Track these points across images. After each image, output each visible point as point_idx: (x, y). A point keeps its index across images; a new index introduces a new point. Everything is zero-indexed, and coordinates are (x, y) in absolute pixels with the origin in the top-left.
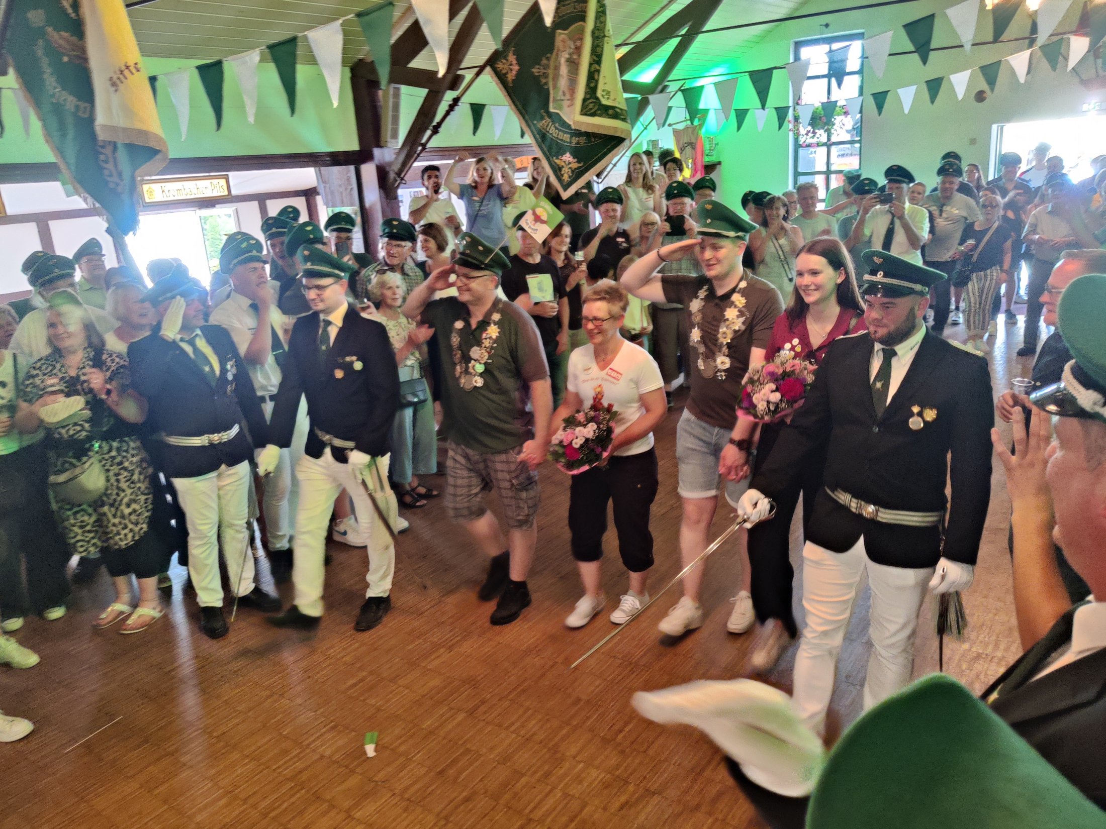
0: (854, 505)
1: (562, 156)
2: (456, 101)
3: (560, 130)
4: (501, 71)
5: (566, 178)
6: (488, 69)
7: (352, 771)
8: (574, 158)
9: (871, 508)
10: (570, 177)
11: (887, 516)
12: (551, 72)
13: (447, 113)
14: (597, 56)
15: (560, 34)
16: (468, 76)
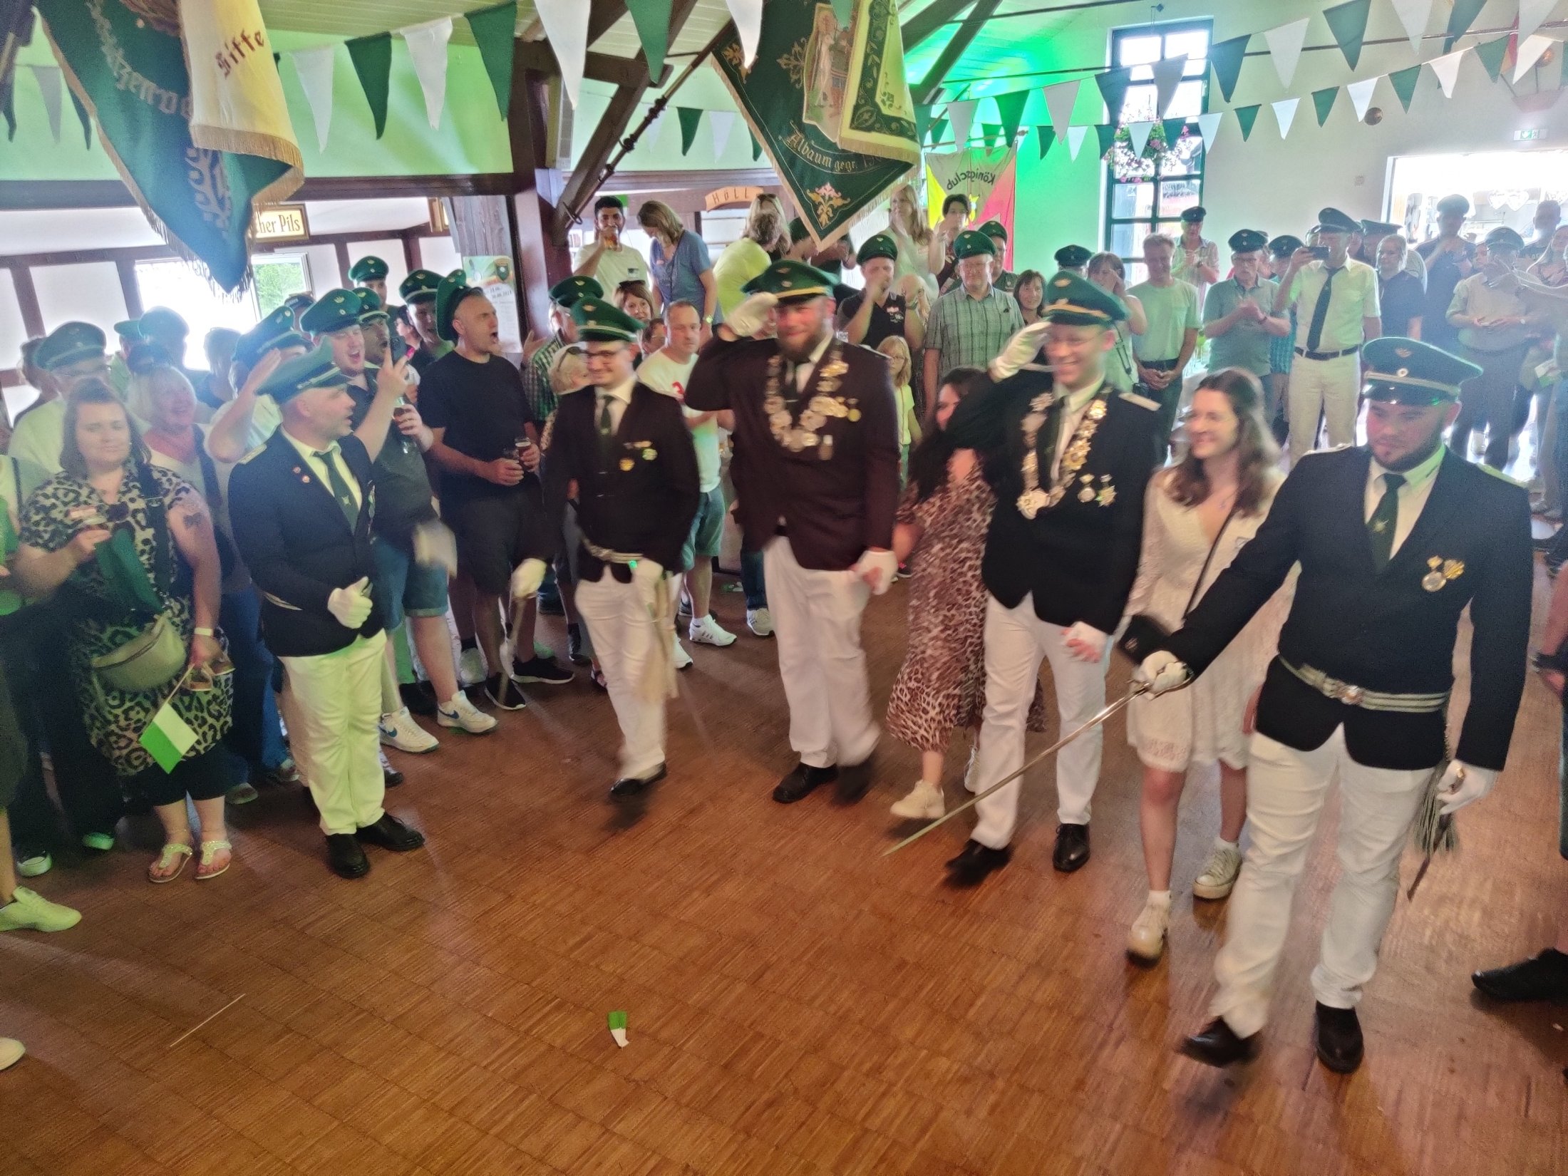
0: (1329, 687)
1: (820, 187)
2: (661, 104)
3: (816, 150)
4: (731, 60)
5: (824, 219)
6: (711, 57)
7: (600, 1068)
8: (837, 192)
9: (1353, 690)
10: (830, 219)
11: (1376, 701)
12: (805, 64)
13: (647, 121)
14: (875, 43)
15: (821, 8)
16: (679, 67)
